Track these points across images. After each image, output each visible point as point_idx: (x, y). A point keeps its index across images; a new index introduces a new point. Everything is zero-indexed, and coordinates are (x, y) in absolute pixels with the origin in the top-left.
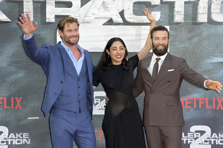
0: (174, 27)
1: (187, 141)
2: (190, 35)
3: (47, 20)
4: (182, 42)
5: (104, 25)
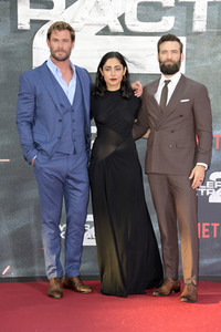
0: (193, 38)
1: (205, 192)
2: (213, 50)
3: (19, 27)
4: (203, 59)
5: (97, 34)
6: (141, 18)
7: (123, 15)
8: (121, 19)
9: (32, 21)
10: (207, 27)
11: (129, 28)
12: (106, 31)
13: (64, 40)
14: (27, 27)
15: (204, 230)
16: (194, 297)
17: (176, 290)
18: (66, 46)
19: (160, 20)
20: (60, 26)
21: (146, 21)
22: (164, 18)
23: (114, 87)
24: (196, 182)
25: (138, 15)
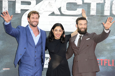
0: (90, 17)
2: (99, 23)
3: (16, 12)
4: (95, 27)
5: (49, 15)
6: (68, 9)
7: (60, 8)
8: (60, 9)
9: (22, 10)
10: (97, 13)
11: (63, 13)
12: (53, 14)
13: (37, 18)
19: (76, 10)
21: (70, 10)
22: (78, 9)
25: (67, 8)
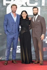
0: (42, 7)
1: (45, 41)
2: (46, 10)
3: (4, 5)
5: (21, 6)
7: (26, 2)
8: (26, 3)
9: (6, 4)
10: (45, 5)
11: (28, 5)
12: (23, 6)
13: (15, 8)
14: (5, 5)
15: (45, 49)
16: (42, 64)
17: (39, 62)
18: (15, 9)
19: (34, 3)
20: (14, 5)
21: (31, 4)
22: (35, 3)
23: (24, 18)
24: (42, 39)
25: (30, 2)
